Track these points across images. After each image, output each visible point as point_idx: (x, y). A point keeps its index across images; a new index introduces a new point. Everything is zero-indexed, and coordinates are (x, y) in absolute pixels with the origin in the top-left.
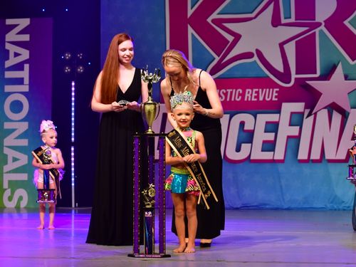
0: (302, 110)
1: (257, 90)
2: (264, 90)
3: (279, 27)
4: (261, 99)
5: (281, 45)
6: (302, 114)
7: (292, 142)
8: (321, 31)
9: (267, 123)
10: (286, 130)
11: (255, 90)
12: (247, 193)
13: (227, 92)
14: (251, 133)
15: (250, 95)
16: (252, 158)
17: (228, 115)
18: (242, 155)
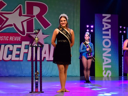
0: (29, 44)
1: (14, 37)
2: (16, 37)
3: (21, 16)
4: (15, 40)
5: (22, 22)
6: (29, 45)
7: (25, 54)
8: (35, 18)
9: (17, 48)
10: (23, 51)
11: (13, 37)
12: (10, 71)
13: (4, 37)
14: (12, 51)
15: (11, 38)
16: (12, 60)
17: (4, 45)
18: (9, 59)
